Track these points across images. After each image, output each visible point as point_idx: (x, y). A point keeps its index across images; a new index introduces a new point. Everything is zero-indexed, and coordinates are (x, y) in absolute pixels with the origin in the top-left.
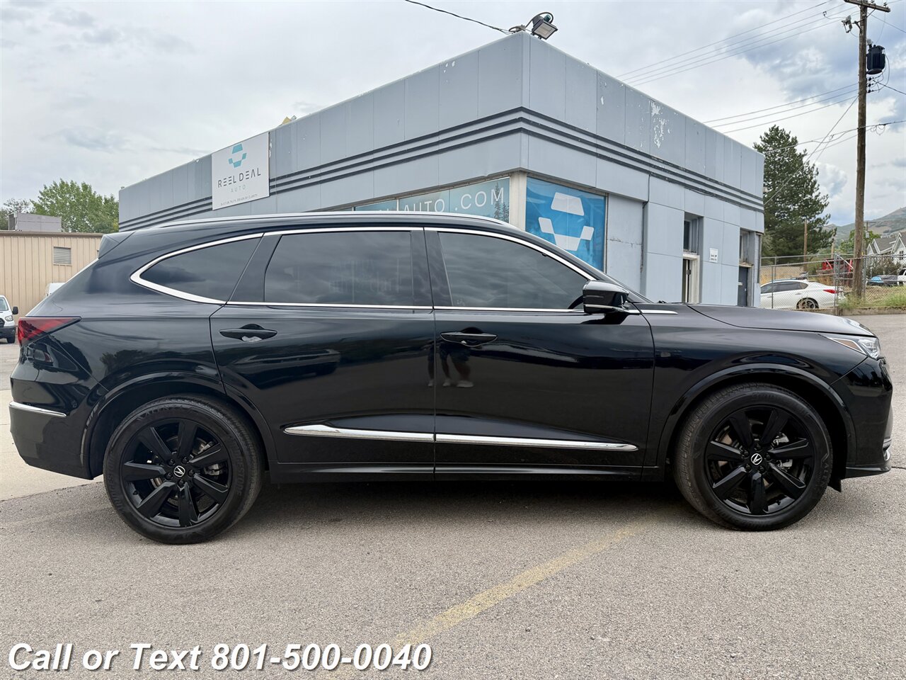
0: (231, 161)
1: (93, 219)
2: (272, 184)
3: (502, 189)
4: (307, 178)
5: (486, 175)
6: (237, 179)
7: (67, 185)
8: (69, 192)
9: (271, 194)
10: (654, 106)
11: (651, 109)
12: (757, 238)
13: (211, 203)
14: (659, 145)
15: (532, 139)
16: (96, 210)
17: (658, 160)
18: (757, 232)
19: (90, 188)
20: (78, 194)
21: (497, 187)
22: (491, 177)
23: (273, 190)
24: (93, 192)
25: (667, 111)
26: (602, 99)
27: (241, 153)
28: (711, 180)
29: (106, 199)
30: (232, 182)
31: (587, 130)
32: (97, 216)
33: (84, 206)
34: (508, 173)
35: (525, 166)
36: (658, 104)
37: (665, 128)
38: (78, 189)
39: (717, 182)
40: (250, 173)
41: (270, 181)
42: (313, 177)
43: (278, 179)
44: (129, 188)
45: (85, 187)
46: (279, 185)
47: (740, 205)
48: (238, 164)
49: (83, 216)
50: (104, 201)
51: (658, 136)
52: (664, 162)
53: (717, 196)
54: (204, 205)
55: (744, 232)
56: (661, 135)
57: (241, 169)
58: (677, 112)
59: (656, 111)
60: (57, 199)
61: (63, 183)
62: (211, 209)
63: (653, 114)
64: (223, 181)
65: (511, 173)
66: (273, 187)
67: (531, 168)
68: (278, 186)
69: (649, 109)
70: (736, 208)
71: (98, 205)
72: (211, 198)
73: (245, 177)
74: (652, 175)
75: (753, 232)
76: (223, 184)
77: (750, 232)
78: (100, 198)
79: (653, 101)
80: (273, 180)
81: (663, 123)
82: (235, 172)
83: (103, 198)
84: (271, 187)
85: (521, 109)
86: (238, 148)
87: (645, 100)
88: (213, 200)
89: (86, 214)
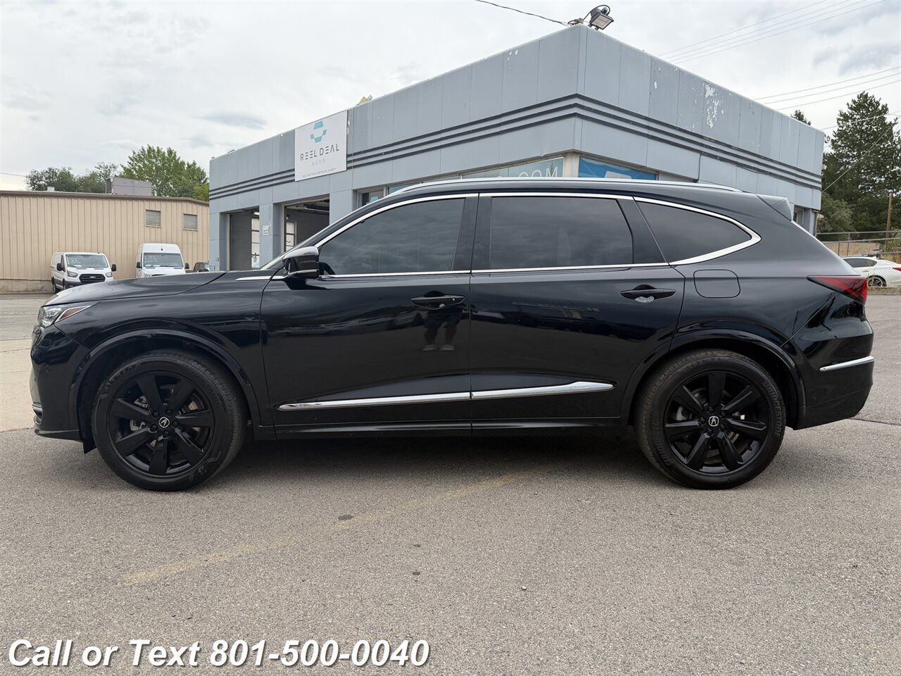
0: (312, 136)
1: (176, 183)
2: (350, 159)
3: (556, 168)
4: (381, 154)
5: (542, 155)
6: (318, 154)
7: (154, 150)
8: (155, 157)
9: (348, 168)
10: (708, 88)
11: (705, 91)
12: (812, 216)
13: (294, 175)
14: (711, 125)
15: (585, 122)
16: (179, 174)
17: (710, 140)
18: (812, 209)
19: (175, 153)
20: (164, 159)
21: (552, 166)
22: (546, 157)
23: (350, 165)
24: (177, 158)
25: (721, 92)
26: (655, 84)
27: (322, 129)
28: (765, 158)
29: (188, 164)
30: (313, 156)
31: (639, 113)
32: (180, 179)
33: (168, 170)
34: (562, 154)
35: (578, 148)
36: (712, 85)
37: (719, 108)
38: (164, 153)
39: (771, 160)
40: (330, 148)
41: (348, 156)
42: (386, 153)
43: (355, 154)
44: (219, 158)
45: (170, 152)
46: (356, 160)
47: (796, 182)
48: (318, 140)
49: (167, 180)
50: (187, 166)
51: (711, 117)
52: (716, 142)
53: (771, 174)
54: (287, 176)
55: (800, 209)
56: (714, 116)
57: (322, 144)
58: (732, 93)
59: (710, 92)
60: (144, 164)
61: (150, 148)
62: (294, 181)
63: (707, 96)
64: (305, 155)
65: (565, 154)
66: (350, 162)
67: (584, 150)
68: (354, 161)
69: (703, 90)
70: (792, 185)
71: (181, 170)
72: (294, 170)
73: (325, 152)
74: (704, 155)
75: (809, 209)
76: (305, 158)
77: (806, 210)
78: (183, 163)
79: (707, 83)
80: (350, 155)
81: (716, 104)
82: (316, 147)
83: (186, 163)
84: (348, 162)
85: (577, 96)
86: (319, 124)
87: (700, 83)
88: (296, 172)
89: (170, 178)
